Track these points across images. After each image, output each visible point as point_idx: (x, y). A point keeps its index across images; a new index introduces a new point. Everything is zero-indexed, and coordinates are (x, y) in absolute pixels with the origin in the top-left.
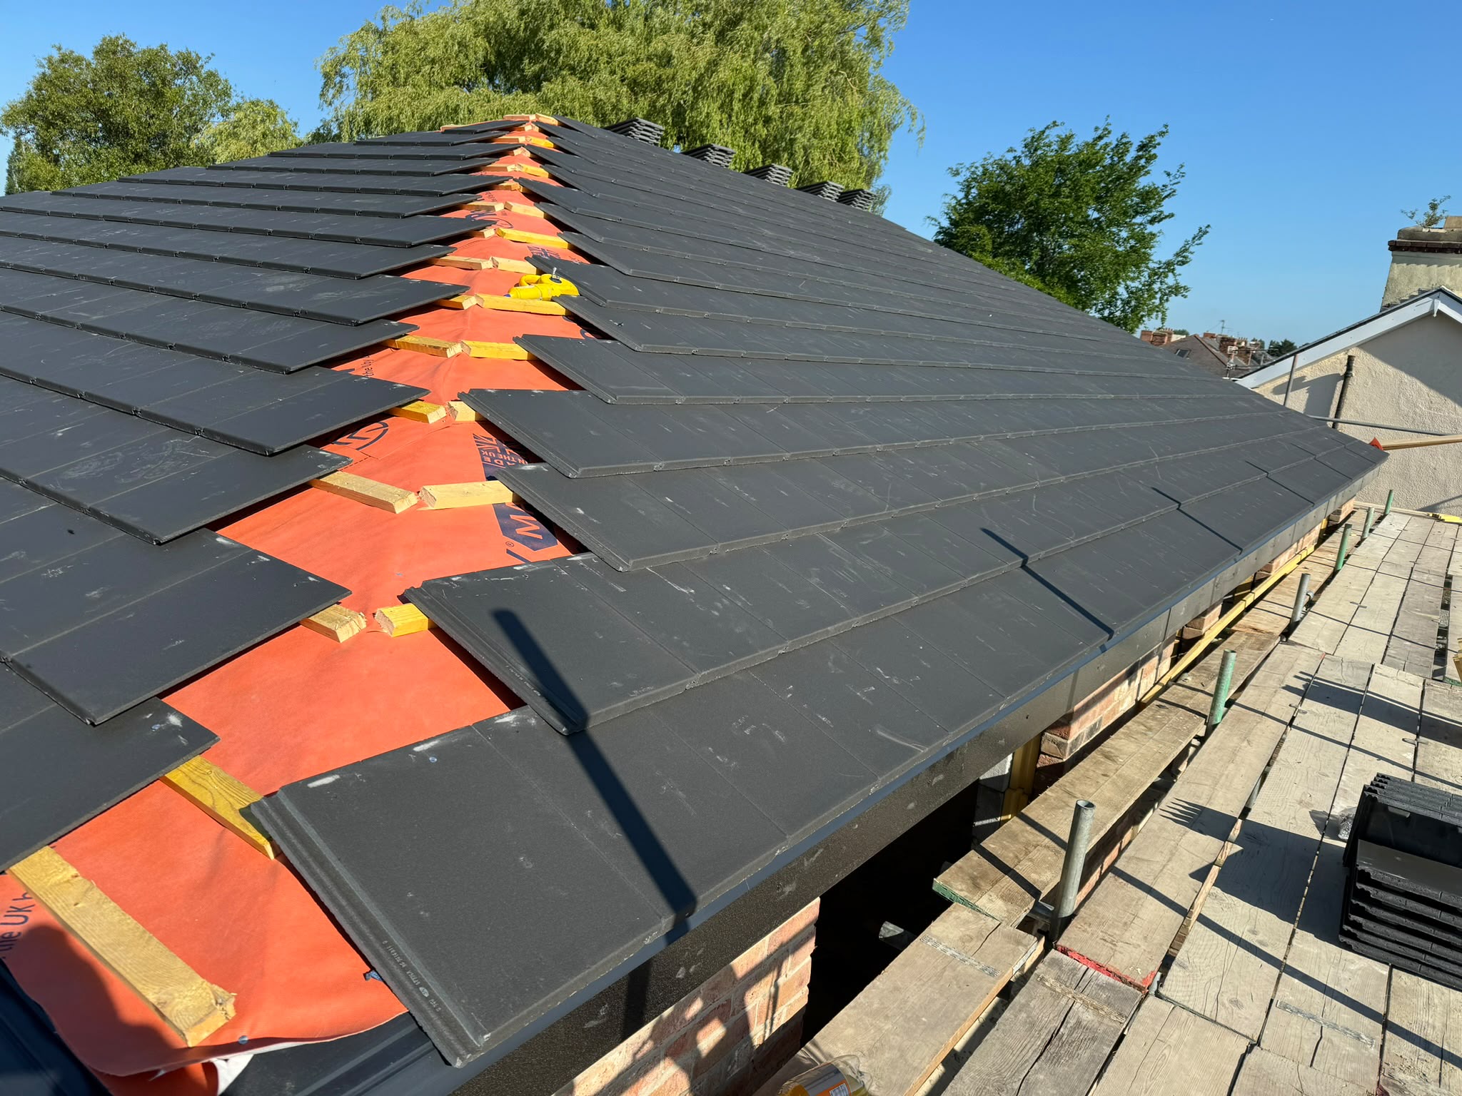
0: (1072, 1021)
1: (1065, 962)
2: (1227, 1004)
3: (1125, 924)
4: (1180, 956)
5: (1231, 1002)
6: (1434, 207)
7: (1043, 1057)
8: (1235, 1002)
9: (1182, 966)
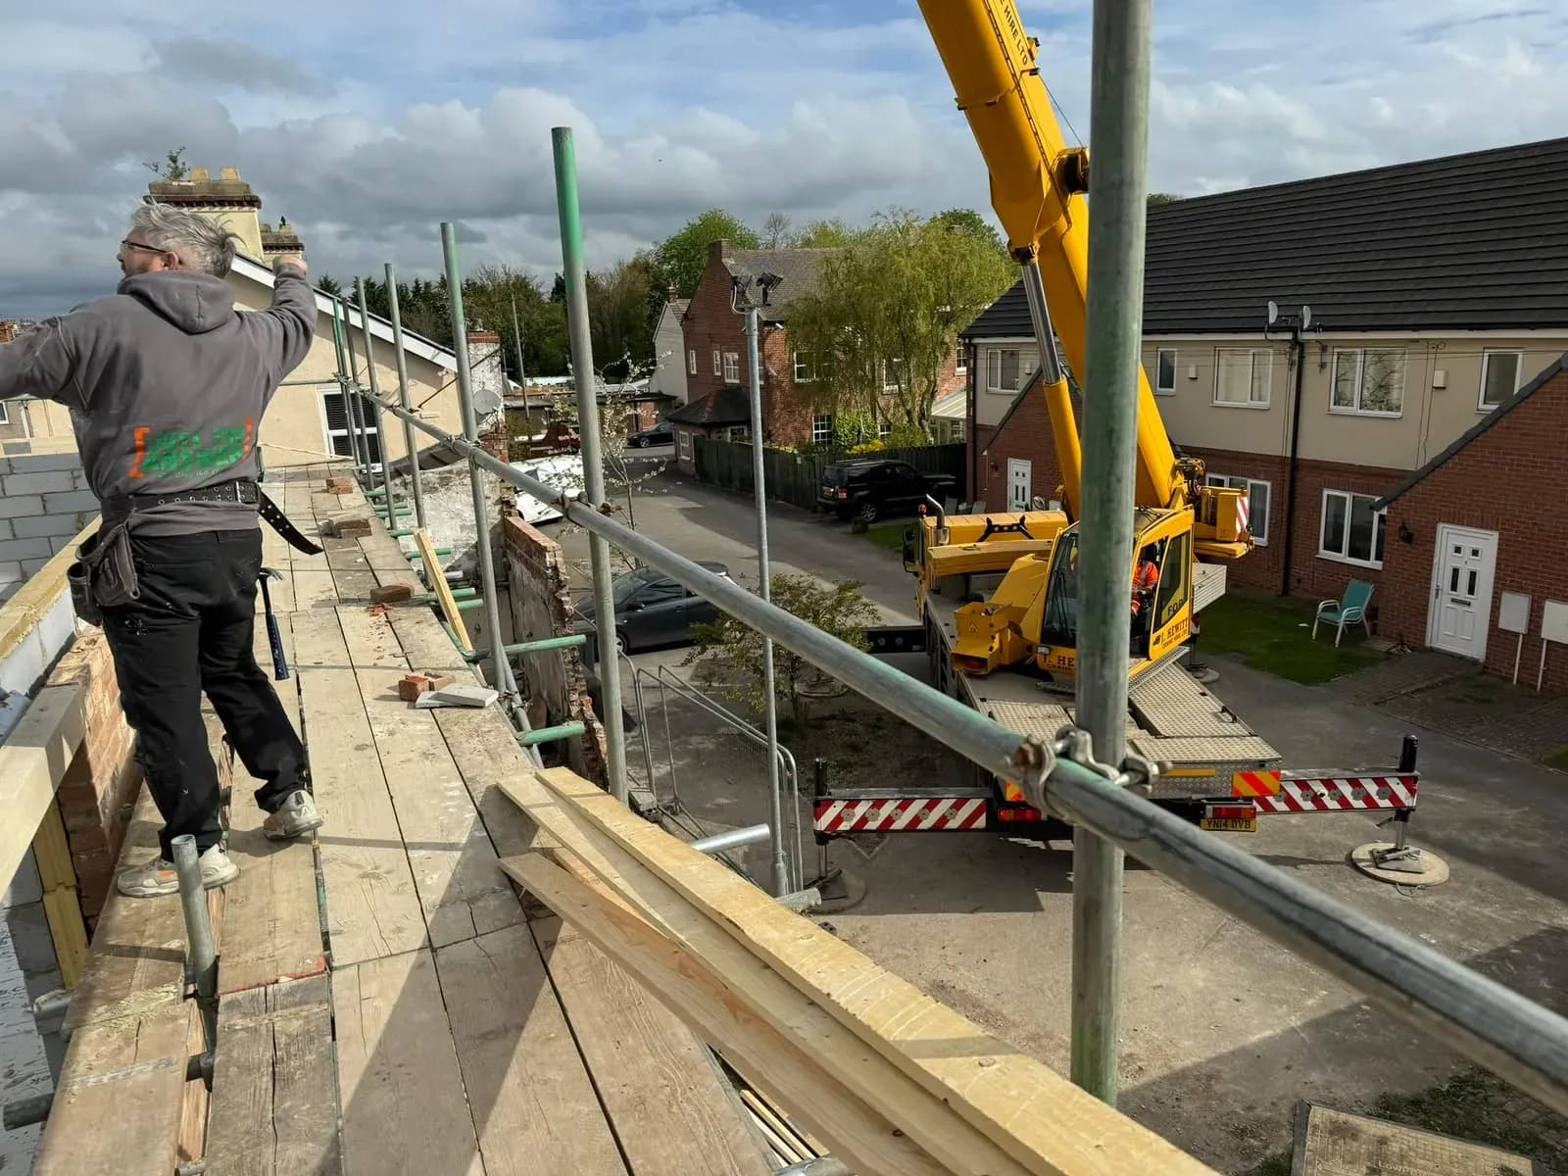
0: (282, 1040)
1: (240, 998)
2: (392, 936)
3: (270, 933)
4: (332, 926)
5: (393, 932)
6: (174, 160)
7: (277, 1088)
8: (399, 930)
9: (339, 933)
